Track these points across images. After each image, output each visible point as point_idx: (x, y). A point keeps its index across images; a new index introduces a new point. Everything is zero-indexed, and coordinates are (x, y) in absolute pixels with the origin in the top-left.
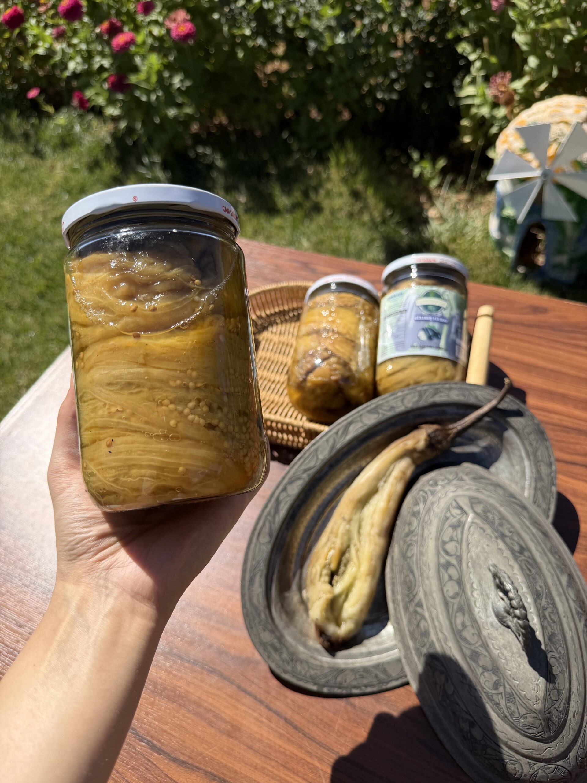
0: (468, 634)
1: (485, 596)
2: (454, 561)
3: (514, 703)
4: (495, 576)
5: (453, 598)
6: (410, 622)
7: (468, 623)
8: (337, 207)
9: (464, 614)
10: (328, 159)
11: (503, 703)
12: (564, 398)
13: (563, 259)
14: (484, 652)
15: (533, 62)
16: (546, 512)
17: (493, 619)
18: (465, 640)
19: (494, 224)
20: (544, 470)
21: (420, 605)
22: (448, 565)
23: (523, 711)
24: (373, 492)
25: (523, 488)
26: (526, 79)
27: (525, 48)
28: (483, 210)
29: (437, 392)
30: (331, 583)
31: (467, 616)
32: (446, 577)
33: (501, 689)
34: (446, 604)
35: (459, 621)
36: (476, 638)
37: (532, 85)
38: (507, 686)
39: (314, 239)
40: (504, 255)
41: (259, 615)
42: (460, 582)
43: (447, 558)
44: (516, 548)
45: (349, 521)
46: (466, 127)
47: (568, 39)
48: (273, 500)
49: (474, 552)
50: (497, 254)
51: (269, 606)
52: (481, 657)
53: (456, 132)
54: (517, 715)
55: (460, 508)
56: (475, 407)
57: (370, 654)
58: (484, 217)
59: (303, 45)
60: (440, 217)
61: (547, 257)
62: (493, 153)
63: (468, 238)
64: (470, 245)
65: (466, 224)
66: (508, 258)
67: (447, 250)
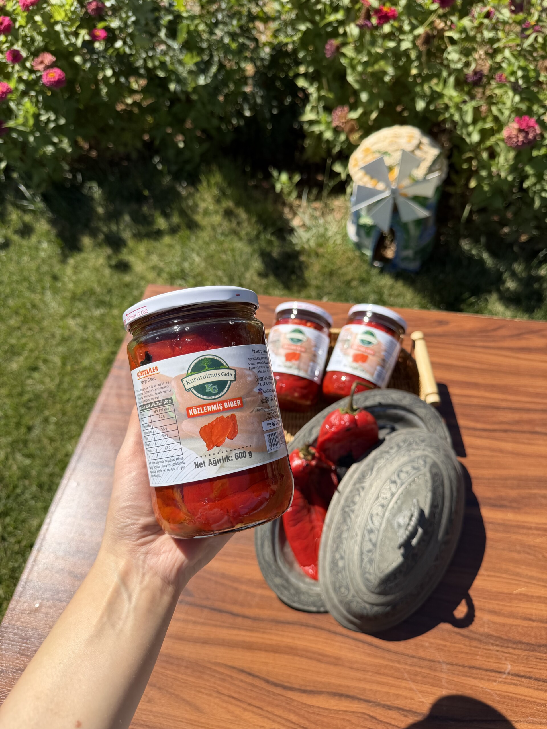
8: (216, 223)
10: (200, 181)
13: (409, 253)
15: (364, 97)
19: (351, 230)
26: (360, 111)
27: (357, 87)
28: (338, 216)
37: (365, 115)
39: (204, 254)
40: (363, 254)
47: (387, 79)
50: (357, 253)
58: (339, 222)
59: (163, 83)
60: (304, 225)
61: (397, 253)
62: (338, 168)
63: (331, 242)
64: (334, 247)
65: (326, 229)
66: (367, 256)
67: (317, 255)
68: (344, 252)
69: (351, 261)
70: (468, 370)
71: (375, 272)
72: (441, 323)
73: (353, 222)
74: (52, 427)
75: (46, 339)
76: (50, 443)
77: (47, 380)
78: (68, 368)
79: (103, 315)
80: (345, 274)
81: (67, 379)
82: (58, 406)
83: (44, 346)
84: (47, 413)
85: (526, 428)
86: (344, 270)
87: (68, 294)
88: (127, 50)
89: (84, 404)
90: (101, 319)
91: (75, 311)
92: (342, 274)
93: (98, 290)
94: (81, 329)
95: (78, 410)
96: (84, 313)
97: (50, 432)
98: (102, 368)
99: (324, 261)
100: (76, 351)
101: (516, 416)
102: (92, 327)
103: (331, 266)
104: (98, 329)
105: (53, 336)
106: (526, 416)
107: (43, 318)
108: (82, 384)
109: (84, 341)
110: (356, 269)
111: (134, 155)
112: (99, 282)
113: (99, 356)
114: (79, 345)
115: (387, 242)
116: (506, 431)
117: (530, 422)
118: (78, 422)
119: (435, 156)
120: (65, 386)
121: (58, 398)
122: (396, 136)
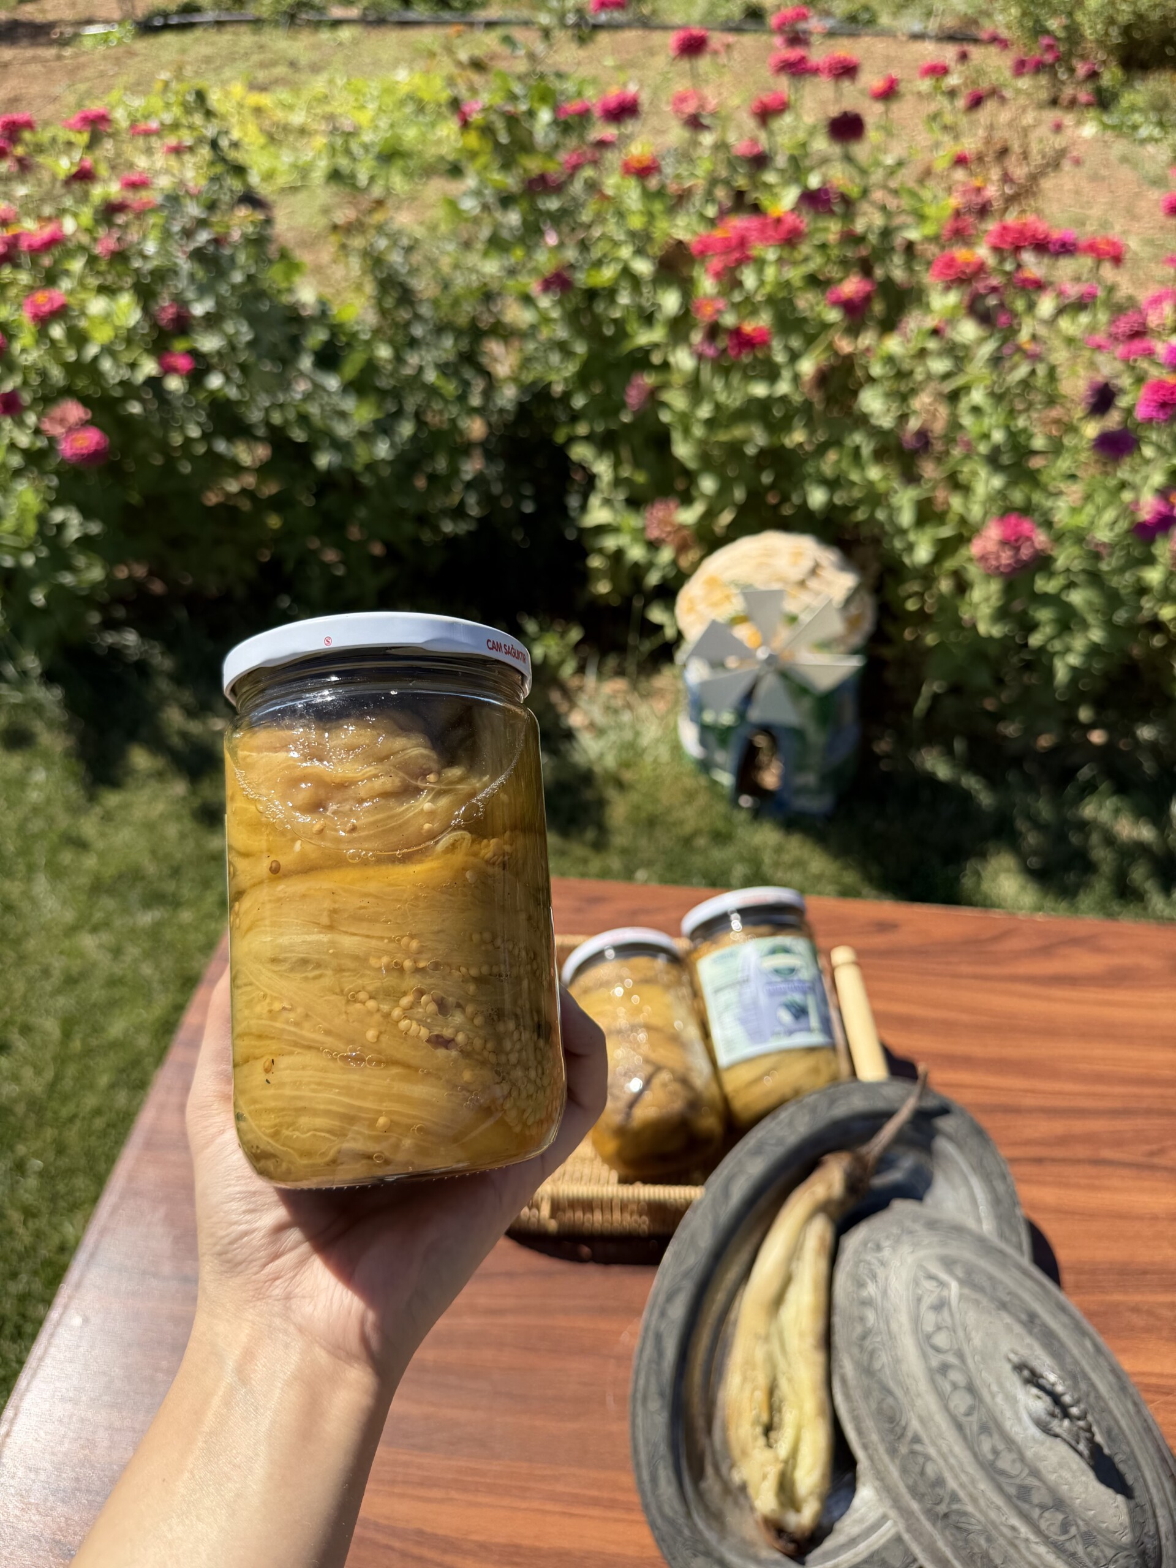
0: (1006, 1462)
1: (1012, 1400)
2: (952, 1359)
3: (1096, 1545)
4: (1019, 1367)
5: (968, 1414)
6: (904, 1471)
7: (1001, 1446)
9: (990, 1435)
11: (1080, 1549)
12: (967, 1062)
14: (1035, 1482)
15: (708, 484)
16: (1019, 1248)
17: (1034, 1431)
18: (1003, 1473)
19: (689, 736)
20: (1001, 1188)
21: (916, 1439)
22: (944, 1369)
23: (1109, 1553)
24: (787, 1281)
25: (979, 1220)
27: (692, 465)
28: (660, 706)
29: (832, 1102)
30: (769, 1446)
31: (996, 1436)
32: (948, 1388)
33: (1073, 1530)
34: (959, 1427)
35: (986, 1446)
36: (1018, 1465)
37: (710, 515)
38: (1081, 1523)
41: (680, 1532)
42: (971, 1389)
43: (941, 1357)
44: (1024, 1317)
45: (767, 1339)
46: (597, 569)
47: (752, 450)
48: (651, 1334)
49: (977, 1339)
51: (688, 1515)
52: (1033, 1492)
53: (585, 576)
54: (1103, 1562)
55: (931, 1277)
56: (887, 1115)
57: (853, 1542)
58: (662, 718)
59: (303, 453)
60: (592, 726)
61: (785, 778)
62: (657, 615)
63: (648, 759)
64: (654, 770)
65: (637, 734)
66: (722, 786)
67: (620, 785)
68: (677, 778)
69: (690, 796)
70: (947, 1028)
71: (742, 816)
72: (884, 927)
73: (692, 720)
74: (32, 1182)
75: (31, 981)
76: (25, 1223)
77: (28, 1073)
78: (77, 1045)
79: (158, 926)
80: (681, 822)
81: (71, 1070)
82: (49, 1133)
83: (25, 997)
84: (21, 1149)
85: (1082, 1151)
86: (677, 815)
87: (84, 881)
88: (233, 393)
89: (108, 1125)
90: (155, 932)
91: (98, 916)
92: (674, 824)
93: (151, 868)
94: (109, 956)
95: (93, 1141)
96: (118, 923)
97: (27, 1196)
98: (151, 1044)
99: (634, 797)
100: (95, 1005)
101: (1058, 1127)
102: (132, 951)
103: (650, 808)
104: (147, 955)
105: (46, 972)
106: (1079, 1126)
107: (27, 934)
108: (104, 1080)
109: (113, 982)
110: (702, 812)
111: (240, 591)
112: (154, 853)
113: (145, 1015)
114: (103, 992)
115: (763, 758)
116: (1039, 1161)
117: (1088, 1139)
118: (91, 1169)
119: (849, 589)
120: (67, 1084)
121: (49, 1115)
122: (770, 553)
